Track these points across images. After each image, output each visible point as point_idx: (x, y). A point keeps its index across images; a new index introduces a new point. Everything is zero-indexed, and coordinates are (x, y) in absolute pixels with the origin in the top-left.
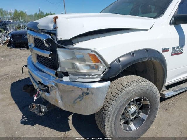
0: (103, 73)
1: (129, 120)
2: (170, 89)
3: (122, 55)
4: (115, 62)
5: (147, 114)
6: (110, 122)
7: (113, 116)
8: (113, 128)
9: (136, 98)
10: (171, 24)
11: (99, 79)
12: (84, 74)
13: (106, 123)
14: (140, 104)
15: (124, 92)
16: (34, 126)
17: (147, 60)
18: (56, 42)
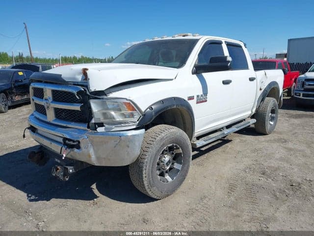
0: (138, 121)
1: (165, 171)
2: (200, 139)
3: (152, 103)
4: (148, 110)
5: (181, 163)
6: (147, 170)
7: (150, 163)
8: (151, 177)
9: (169, 146)
10: (193, 74)
11: (135, 127)
12: (120, 123)
13: (144, 172)
14: (173, 154)
15: (158, 138)
16: (49, 200)
17: (175, 107)
18: (88, 93)
